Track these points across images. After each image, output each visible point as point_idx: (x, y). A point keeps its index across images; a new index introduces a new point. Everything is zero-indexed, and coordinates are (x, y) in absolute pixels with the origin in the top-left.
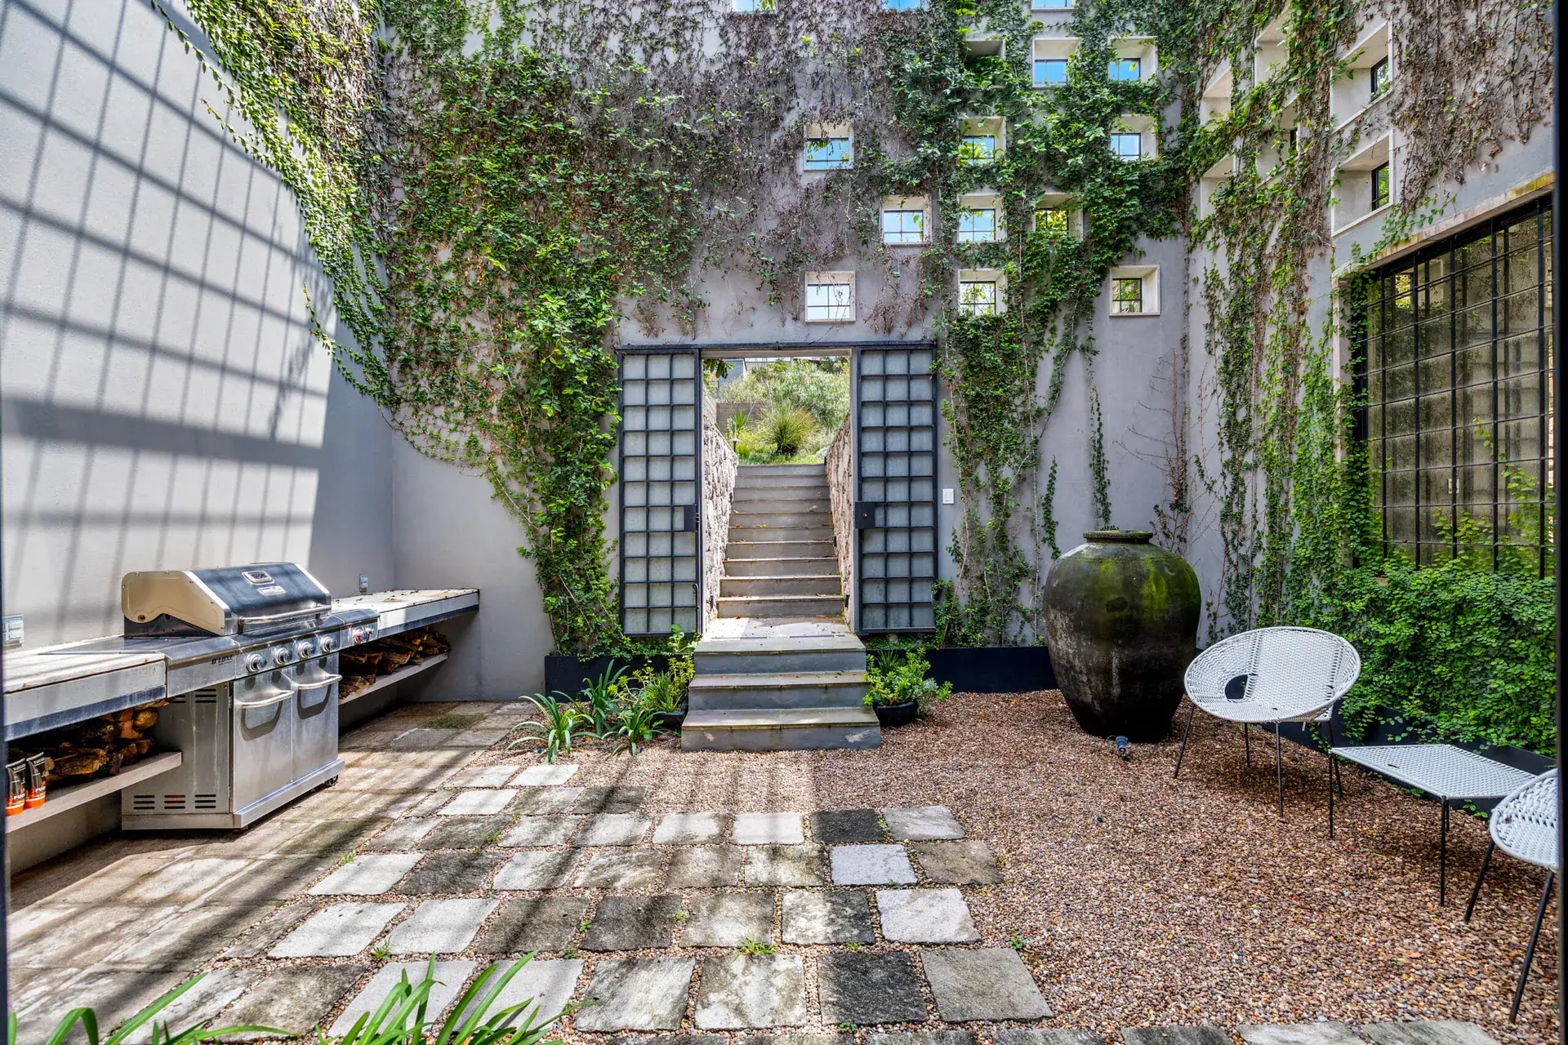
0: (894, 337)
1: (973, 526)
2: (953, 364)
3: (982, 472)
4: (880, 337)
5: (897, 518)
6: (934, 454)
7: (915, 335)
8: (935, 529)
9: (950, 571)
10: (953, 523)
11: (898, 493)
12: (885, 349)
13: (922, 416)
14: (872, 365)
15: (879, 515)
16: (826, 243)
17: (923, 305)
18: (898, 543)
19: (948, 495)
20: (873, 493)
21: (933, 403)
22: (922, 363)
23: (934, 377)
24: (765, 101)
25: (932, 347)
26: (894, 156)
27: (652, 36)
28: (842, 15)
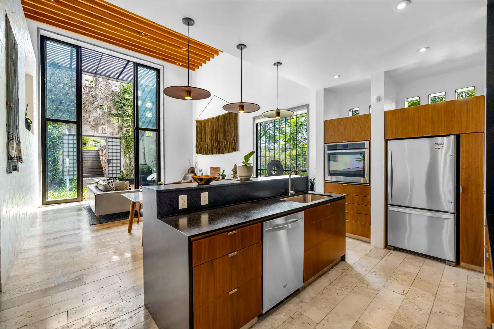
0: (114, 136)
1: (126, 163)
2: (123, 141)
3: (127, 155)
4: (111, 136)
5: (114, 161)
6: (120, 153)
7: (117, 136)
8: (120, 163)
9: (122, 169)
10: (123, 162)
11: (114, 158)
12: (112, 138)
13: (118, 147)
14: (110, 140)
15: (111, 161)
16: (102, 122)
17: (118, 133)
18: (114, 165)
19: (122, 158)
20: (110, 158)
21: (120, 146)
22: (118, 140)
23: (120, 142)
24: (92, 100)
25: (120, 138)
26: (114, 111)
27: (70, 86)
28: (105, 90)
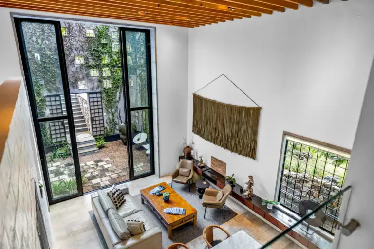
0: (94, 91)
1: (109, 119)
2: (104, 95)
3: (110, 111)
4: (92, 91)
5: (97, 118)
6: (102, 109)
7: (98, 91)
8: (103, 119)
9: (106, 125)
10: (106, 118)
11: (97, 115)
12: (93, 93)
13: (100, 103)
14: (91, 96)
15: (94, 119)
16: (81, 76)
17: (98, 86)
18: (98, 122)
19: (105, 114)
20: (93, 115)
21: (101, 101)
22: (99, 95)
23: (101, 97)
25: (100, 93)
26: (92, 62)
28: (80, 37)
